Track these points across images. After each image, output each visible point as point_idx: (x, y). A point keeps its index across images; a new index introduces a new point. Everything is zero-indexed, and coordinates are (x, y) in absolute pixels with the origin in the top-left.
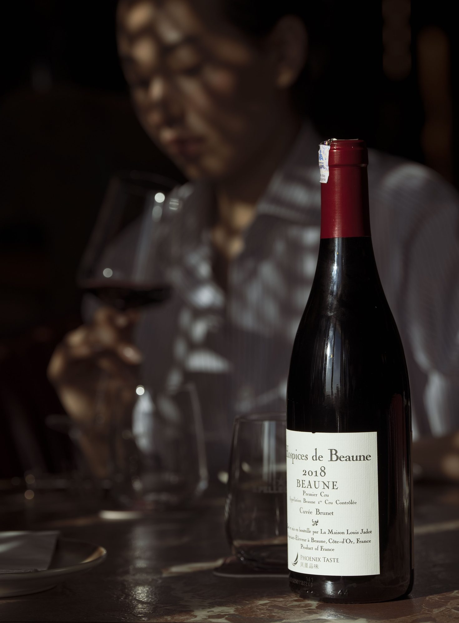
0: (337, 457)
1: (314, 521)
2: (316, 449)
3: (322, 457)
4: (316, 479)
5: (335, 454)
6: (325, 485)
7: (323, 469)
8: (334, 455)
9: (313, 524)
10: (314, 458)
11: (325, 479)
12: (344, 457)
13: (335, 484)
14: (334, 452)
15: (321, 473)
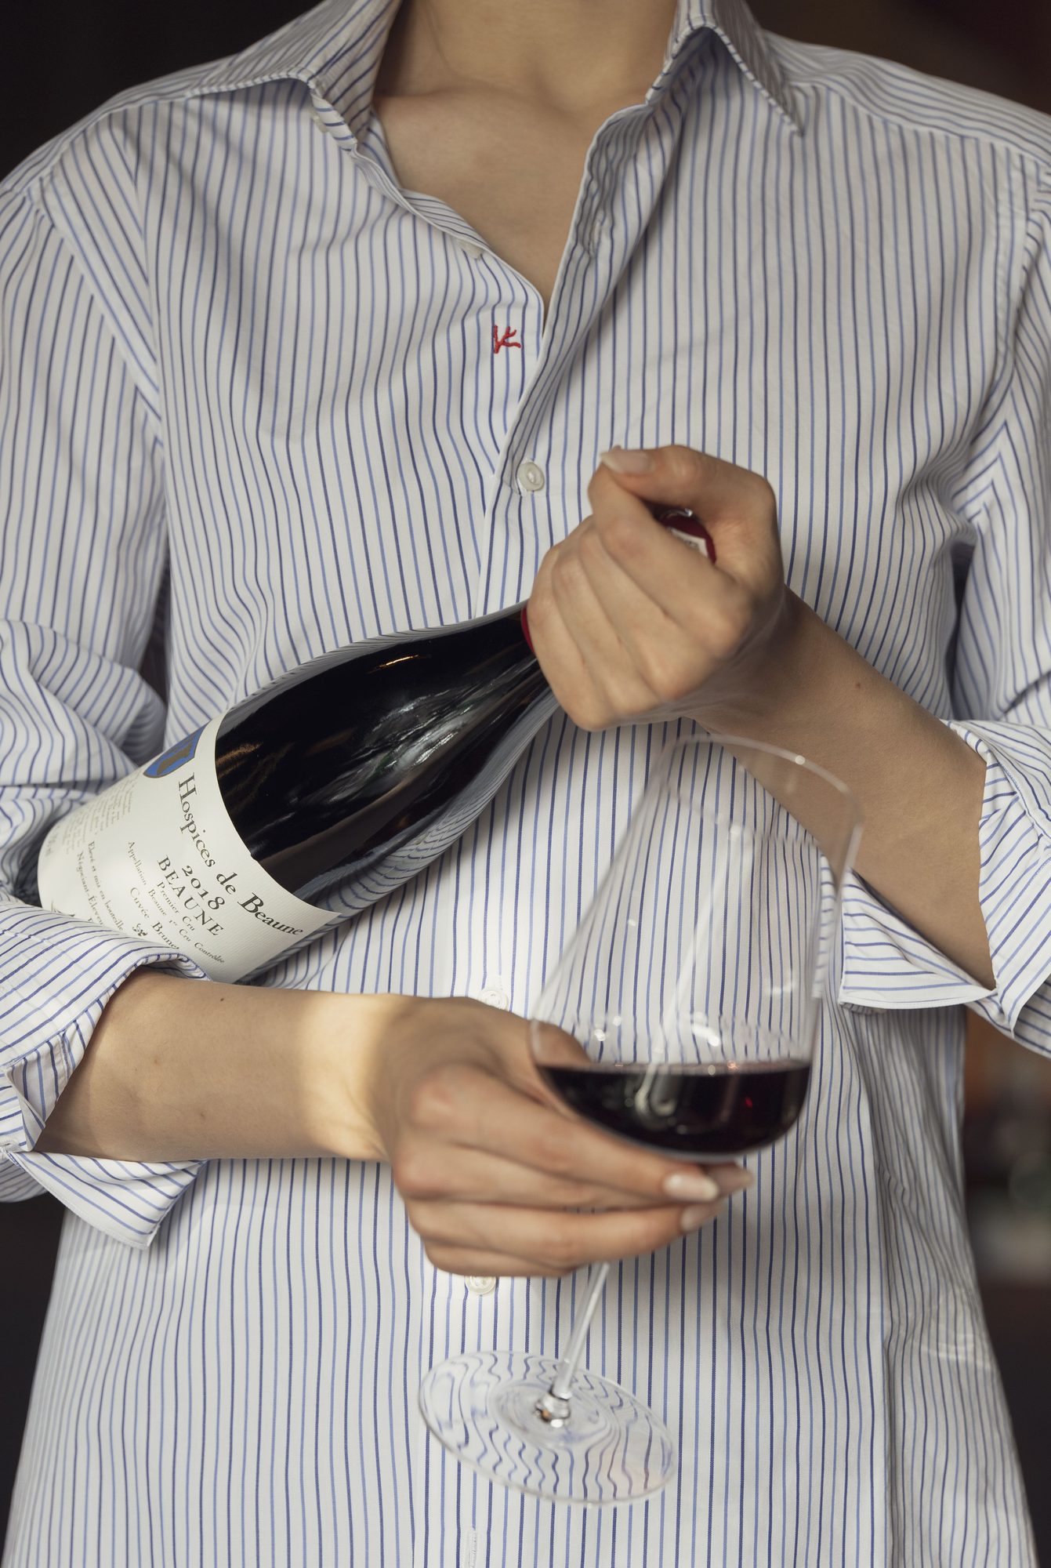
0: (256, 910)
1: (141, 928)
2: (235, 875)
3: (234, 890)
4: (197, 898)
5: (256, 906)
6: (203, 918)
7: (220, 901)
8: (254, 905)
9: (135, 928)
10: (222, 879)
11: (209, 912)
12: (264, 916)
13: (217, 928)
14: (257, 902)
15: (211, 901)
